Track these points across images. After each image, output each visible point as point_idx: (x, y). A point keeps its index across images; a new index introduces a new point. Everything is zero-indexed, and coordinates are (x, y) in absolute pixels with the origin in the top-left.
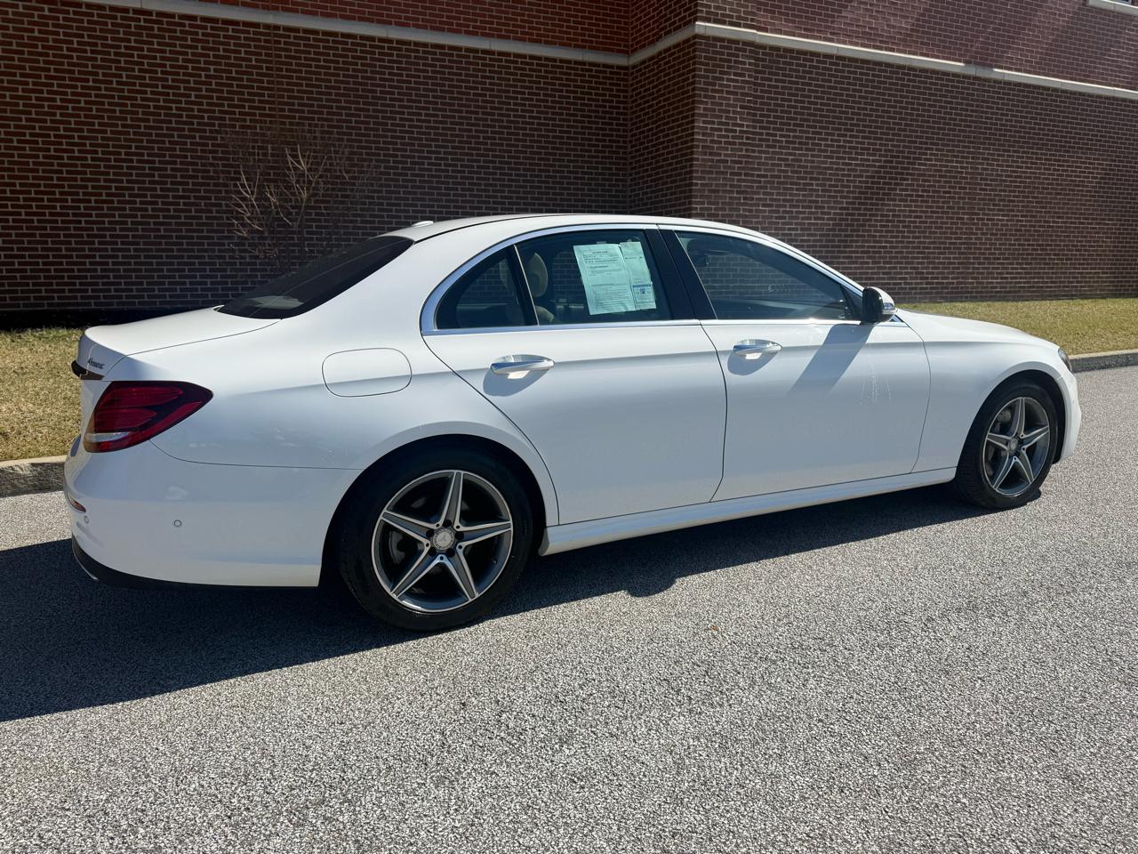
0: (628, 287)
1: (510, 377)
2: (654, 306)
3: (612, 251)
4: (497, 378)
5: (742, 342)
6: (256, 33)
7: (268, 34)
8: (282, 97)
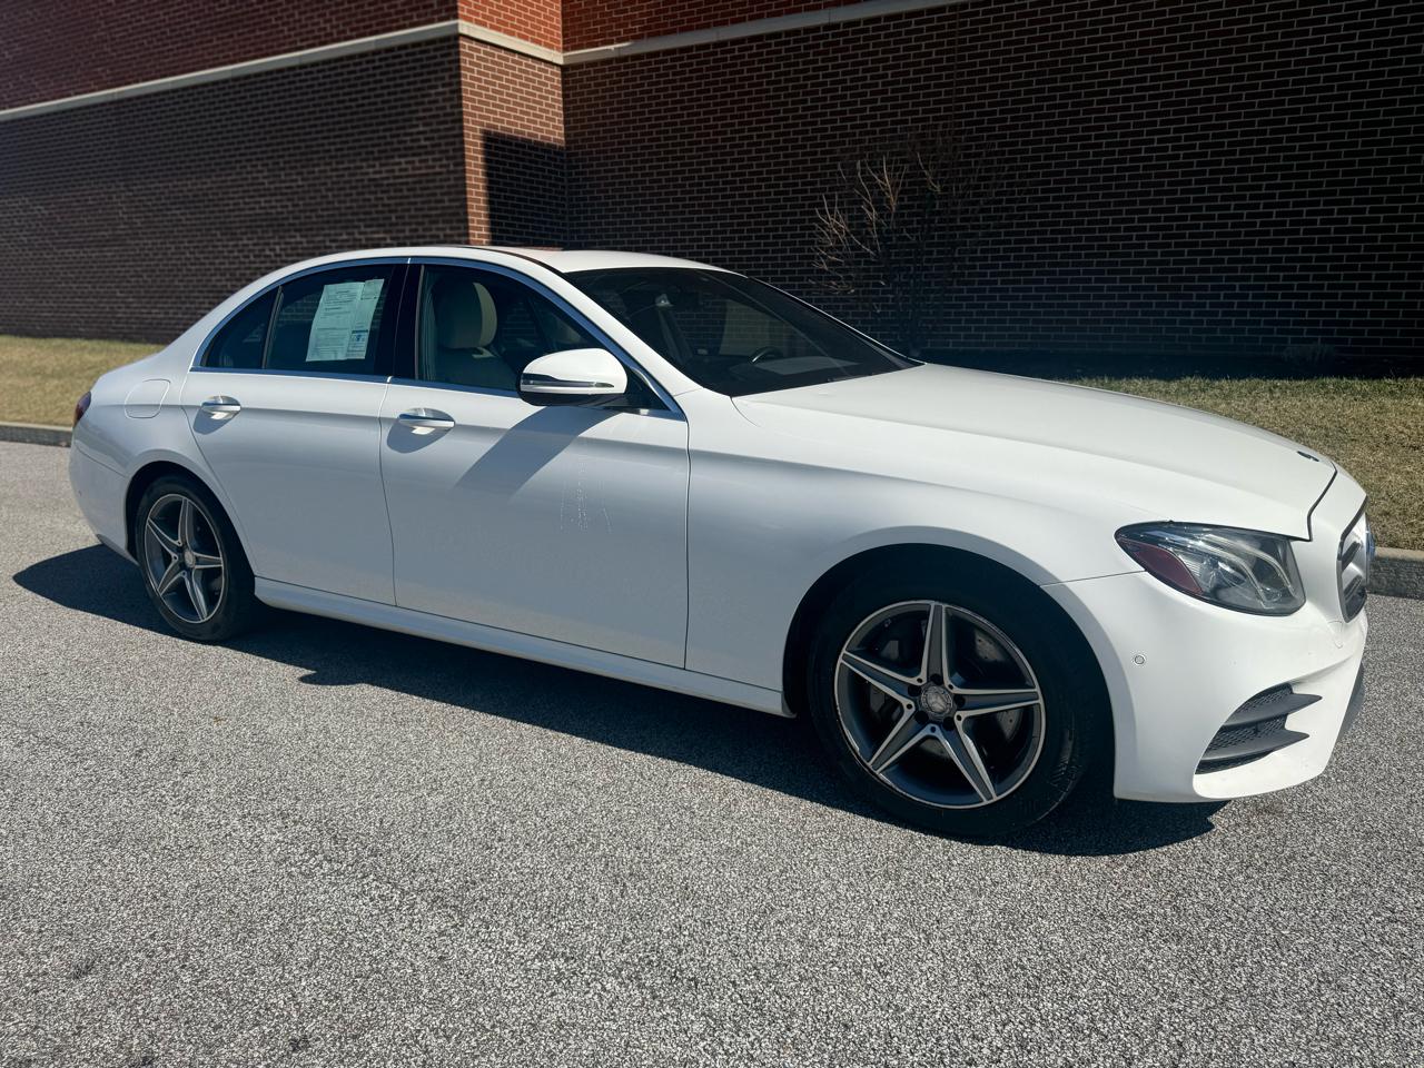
0: (348, 333)
1: (213, 417)
2: (362, 356)
3: (352, 291)
4: (204, 418)
5: (415, 410)
6: (940, 19)
7: (954, 17)
8: (961, 91)
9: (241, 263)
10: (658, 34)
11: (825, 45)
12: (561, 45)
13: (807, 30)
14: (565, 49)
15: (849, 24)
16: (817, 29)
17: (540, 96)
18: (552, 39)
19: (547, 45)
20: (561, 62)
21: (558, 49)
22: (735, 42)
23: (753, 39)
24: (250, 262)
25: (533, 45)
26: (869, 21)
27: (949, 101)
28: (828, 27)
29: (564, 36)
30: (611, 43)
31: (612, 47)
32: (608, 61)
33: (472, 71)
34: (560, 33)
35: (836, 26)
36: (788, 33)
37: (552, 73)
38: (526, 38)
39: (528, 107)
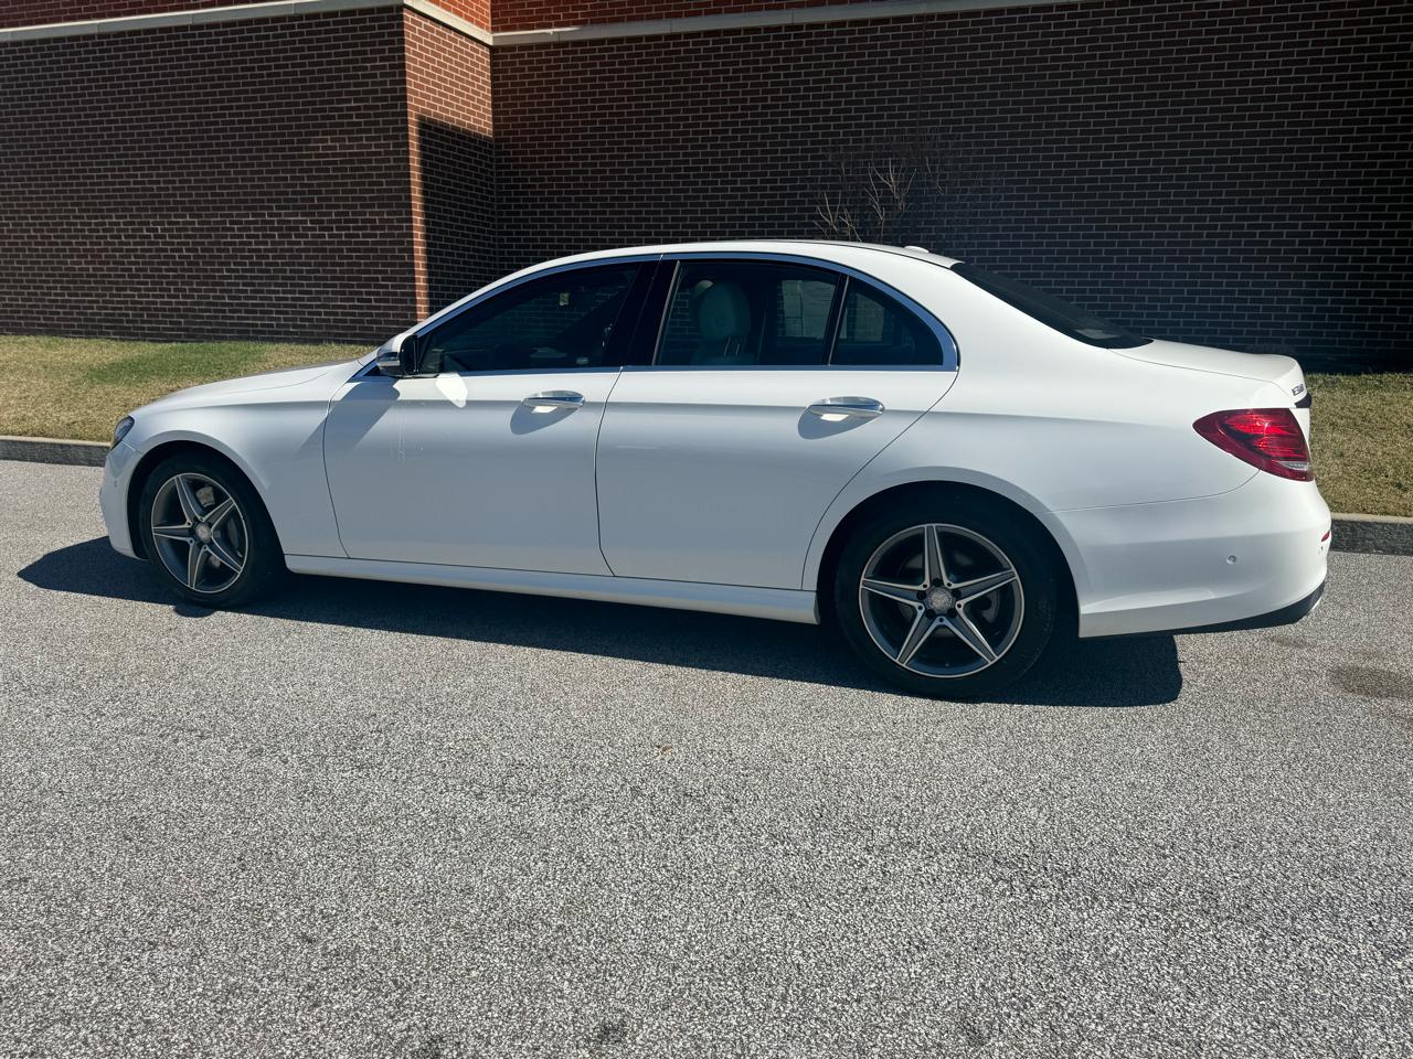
6: (905, 28)
7: (920, 27)
8: (927, 99)
9: (107, 243)
10: (603, 21)
11: (787, 45)
12: (490, 25)
13: (768, 29)
14: (494, 30)
15: (811, 26)
16: (778, 28)
17: (473, 78)
18: (483, 18)
19: (478, 24)
20: (490, 41)
21: (487, 29)
22: (689, 35)
23: (708, 33)
24: (121, 243)
25: (466, 22)
26: (833, 24)
27: (914, 108)
28: (790, 27)
29: (493, 15)
30: (549, 26)
31: (550, 31)
32: (546, 46)
33: (414, 46)
34: (489, 11)
35: (799, 27)
36: (747, 31)
37: (483, 54)
38: (460, 14)
39: (463, 88)
